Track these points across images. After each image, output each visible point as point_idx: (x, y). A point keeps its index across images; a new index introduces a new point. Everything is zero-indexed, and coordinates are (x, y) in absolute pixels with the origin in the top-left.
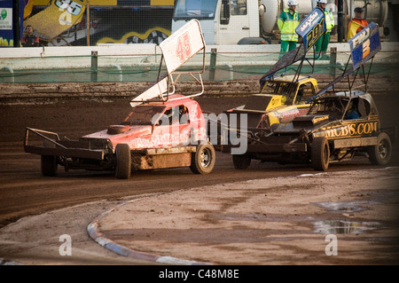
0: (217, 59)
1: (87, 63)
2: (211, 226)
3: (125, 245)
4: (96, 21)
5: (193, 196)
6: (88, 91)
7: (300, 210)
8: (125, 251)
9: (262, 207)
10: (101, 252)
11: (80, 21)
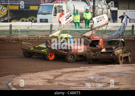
0: (52, 28)
1: (8, 28)
2: (50, 84)
4: (11, 14)
5: (44, 74)
6: (8, 38)
7: (80, 79)
9: (68, 78)
11: (6, 14)
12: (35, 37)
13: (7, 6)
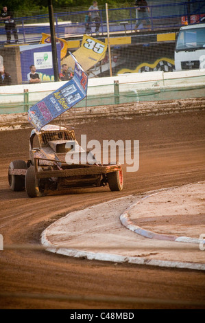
1: (111, 90)
3: (150, 229)
4: (115, 57)
5: (200, 188)
6: (113, 111)
8: (151, 234)
10: (131, 236)
11: (103, 57)
12: (174, 105)
13: (106, 39)
